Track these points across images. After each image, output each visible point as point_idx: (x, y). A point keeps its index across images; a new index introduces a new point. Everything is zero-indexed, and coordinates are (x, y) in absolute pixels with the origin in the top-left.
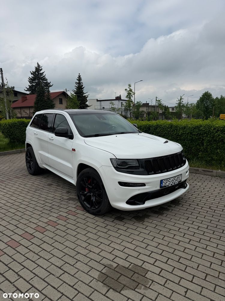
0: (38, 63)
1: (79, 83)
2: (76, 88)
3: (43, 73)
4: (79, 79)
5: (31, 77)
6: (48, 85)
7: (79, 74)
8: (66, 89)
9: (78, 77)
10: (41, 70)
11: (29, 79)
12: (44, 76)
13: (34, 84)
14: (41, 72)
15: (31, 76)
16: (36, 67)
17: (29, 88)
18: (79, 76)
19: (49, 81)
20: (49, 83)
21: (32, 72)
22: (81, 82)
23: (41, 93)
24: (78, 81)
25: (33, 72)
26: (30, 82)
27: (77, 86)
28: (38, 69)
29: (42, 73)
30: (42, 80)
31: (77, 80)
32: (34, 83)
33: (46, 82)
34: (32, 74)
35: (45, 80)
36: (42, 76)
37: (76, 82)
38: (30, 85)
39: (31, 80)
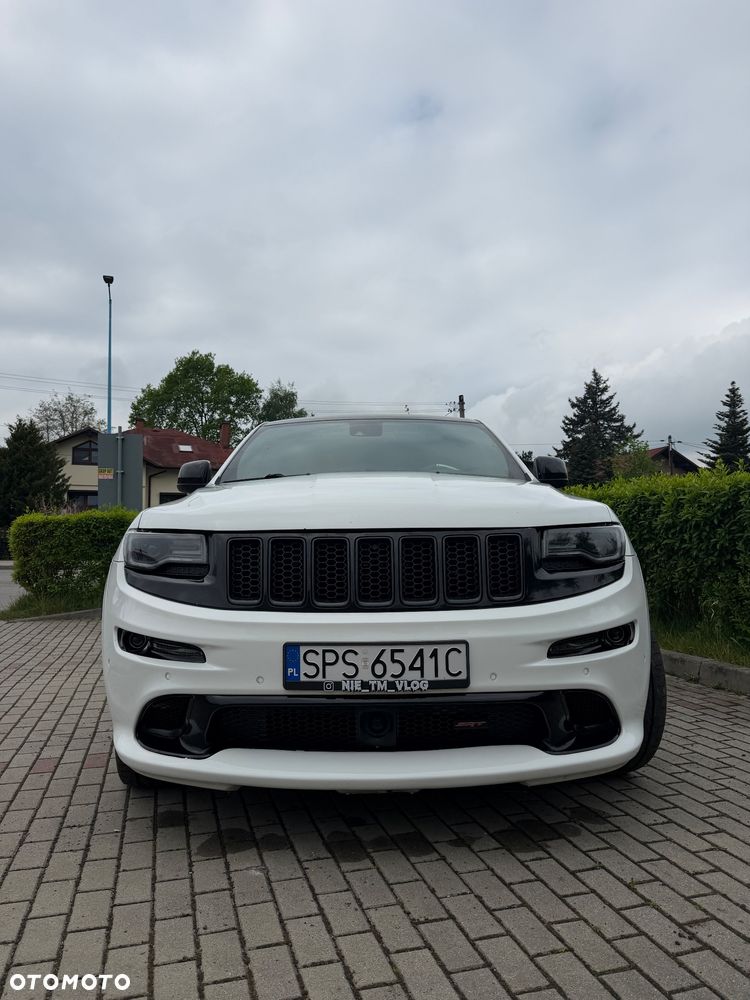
0: (594, 371)
1: (733, 415)
2: (720, 432)
3: (611, 397)
4: (734, 399)
5: (571, 416)
6: (624, 433)
7: (733, 383)
8: (670, 437)
9: (728, 393)
10: (605, 389)
11: (564, 422)
12: (614, 409)
13: (580, 436)
14: (605, 397)
15: (571, 413)
16: (588, 383)
17: (564, 449)
18: (733, 391)
19: (627, 423)
20: (630, 429)
21: (575, 401)
22: (739, 410)
23: (583, 458)
24: (726, 409)
25: (578, 400)
26: (566, 431)
27: (724, 424)
28: (595, 389)
29: (607, 399)
30: (605, 420)
31: (725, 404)
32: (579, 432)
33: (618, 424)
34: (573, 405)
35: (616, 421)
36: (607, 410)
37: (721, 414)
38: (568, 440)
39: (571, 426)
